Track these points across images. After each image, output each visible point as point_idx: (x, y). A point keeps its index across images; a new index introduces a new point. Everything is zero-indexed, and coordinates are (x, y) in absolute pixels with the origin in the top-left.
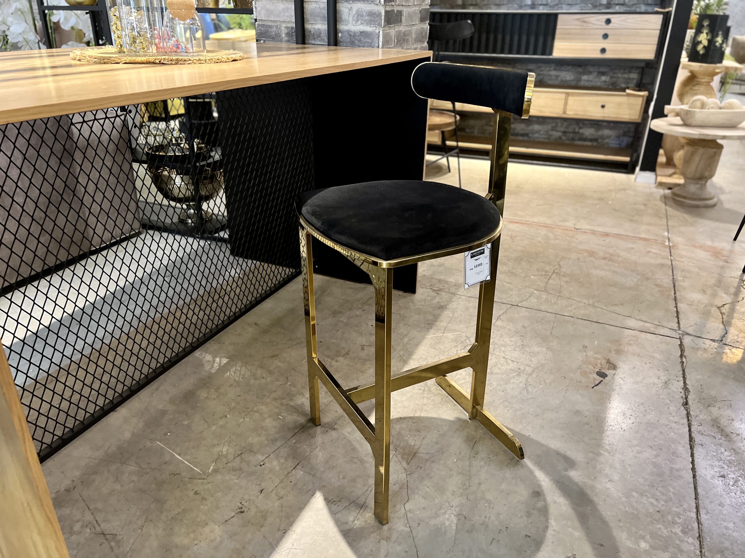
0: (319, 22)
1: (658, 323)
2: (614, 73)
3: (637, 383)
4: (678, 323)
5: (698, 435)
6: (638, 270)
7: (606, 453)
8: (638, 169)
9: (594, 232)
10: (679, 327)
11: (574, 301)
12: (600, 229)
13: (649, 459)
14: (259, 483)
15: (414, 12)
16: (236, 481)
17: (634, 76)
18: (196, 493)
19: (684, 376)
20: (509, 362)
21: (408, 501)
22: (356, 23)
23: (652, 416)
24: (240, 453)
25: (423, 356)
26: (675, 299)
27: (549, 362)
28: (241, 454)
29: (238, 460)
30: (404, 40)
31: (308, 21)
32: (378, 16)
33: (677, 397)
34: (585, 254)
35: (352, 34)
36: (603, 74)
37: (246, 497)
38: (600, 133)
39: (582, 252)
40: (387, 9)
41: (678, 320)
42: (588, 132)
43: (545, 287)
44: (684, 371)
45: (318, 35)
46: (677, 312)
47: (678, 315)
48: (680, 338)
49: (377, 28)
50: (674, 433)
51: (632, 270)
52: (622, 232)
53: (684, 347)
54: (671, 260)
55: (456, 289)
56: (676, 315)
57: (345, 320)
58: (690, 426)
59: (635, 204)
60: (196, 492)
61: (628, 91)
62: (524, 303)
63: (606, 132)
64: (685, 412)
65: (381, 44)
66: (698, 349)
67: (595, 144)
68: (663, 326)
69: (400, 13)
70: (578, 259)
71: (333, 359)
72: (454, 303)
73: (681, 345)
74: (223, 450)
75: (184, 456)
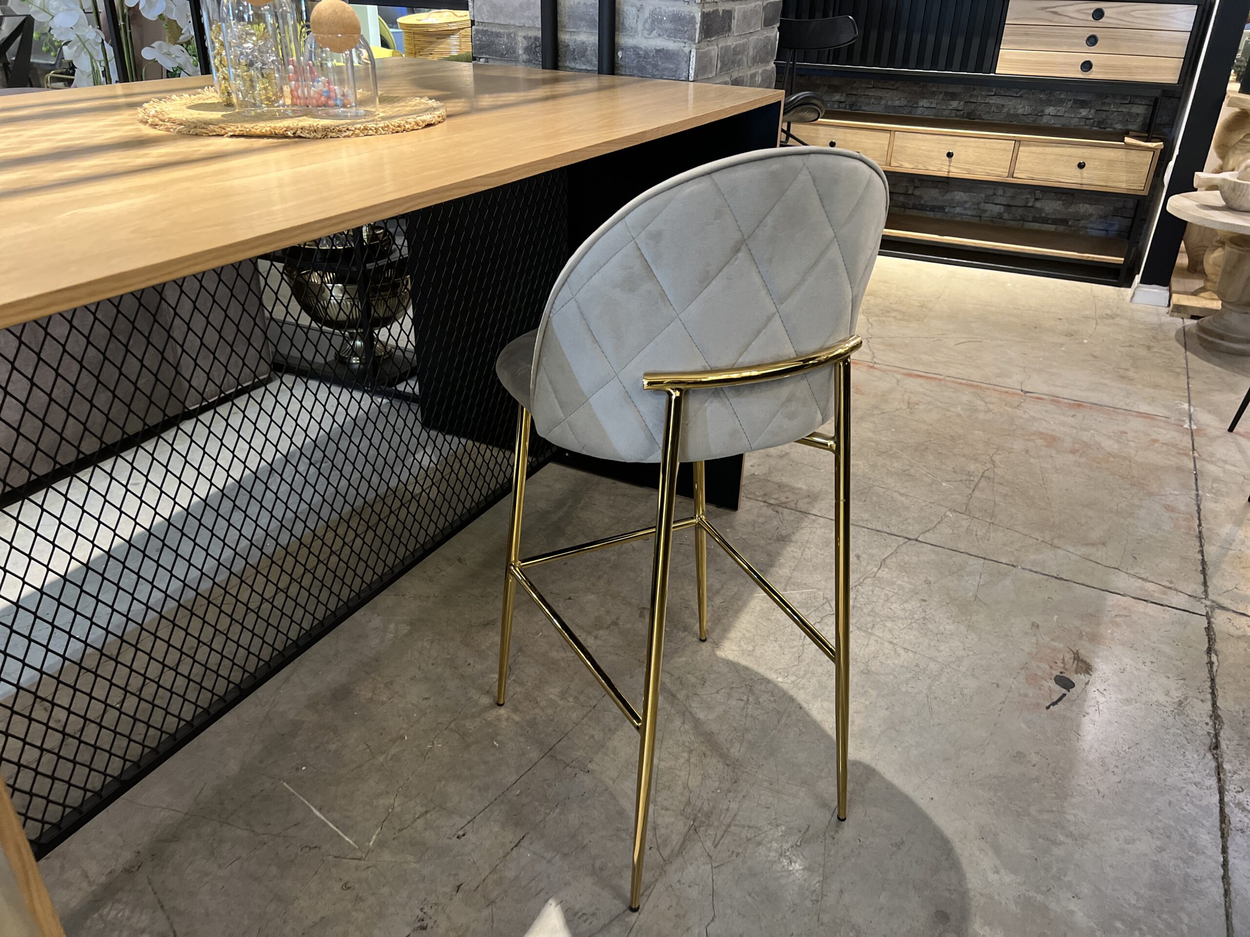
0: (585, 29)
1: (1167, 584)
2: (1103, 104)
3: (1128, 701)
4: (1205, 583)
5: (1236, 810)
6: (1133, 477)
7: (1069, 841)
8: (1138, 278)
9: (1055, 400)
10: (1206, 591)
11: (1017, 534)
12: (1065, 393)
13: (1146, 855)
14: (453, 872)
15: (754, 11)
16: (415, 865)
17: (1139, 110)
18: (346, 887)
19: (1213, 690)
20: (901, 651)
21: (713, 920)
22: (649, 34)
23: (1154, 768)
24: (423, 810)
25: (747, 635)
26: (1200, 536)
27: (971, 653)
28: (426, 812)
29: (420, 823)
30: (733, 62)
31: (565, 27)
32: (689, 23)
33: (1200, 732)
34: (1040, 442)
35: (641, 53)
36: (1083, 104)
37: (432, 899)
38: (1072, 209)
39: (1033, 437)
40: (706, 10)
41: (1205, 578)
42: (1051, 207)
43: (967, 505)
44: (1213, 680)
45: (582, 52)
46: (1203, 562)
47: (1204, 568)
48: (1208, 616)
49: (687, 45)
50: (1192, 803)
51: (1122, 477)
52: (1105, 399)
53: (1214, 634)
54: (1194, 458)
55: (809, 503)
56: (1200, 568)
57: (613, 558)
58: (1221, 791)
59: (1131, 346)
60: (346, 884)
61: (1127, 140)
62: (928, 535)
63: (1084, 208)
64: (1213, 764)
65: (692, 72)
66: (1239, 638)
67: (1061, 228)
68: (1176, 590)
69: (729, 14)
70: (1027, 451)
71: (589, 633)
72: (804, 531)
73: (1209, 629)
74: (396, 804)
75: (329, 812)
